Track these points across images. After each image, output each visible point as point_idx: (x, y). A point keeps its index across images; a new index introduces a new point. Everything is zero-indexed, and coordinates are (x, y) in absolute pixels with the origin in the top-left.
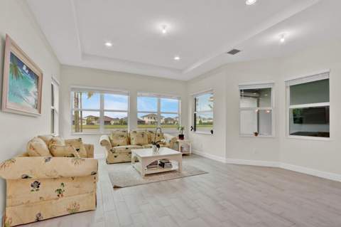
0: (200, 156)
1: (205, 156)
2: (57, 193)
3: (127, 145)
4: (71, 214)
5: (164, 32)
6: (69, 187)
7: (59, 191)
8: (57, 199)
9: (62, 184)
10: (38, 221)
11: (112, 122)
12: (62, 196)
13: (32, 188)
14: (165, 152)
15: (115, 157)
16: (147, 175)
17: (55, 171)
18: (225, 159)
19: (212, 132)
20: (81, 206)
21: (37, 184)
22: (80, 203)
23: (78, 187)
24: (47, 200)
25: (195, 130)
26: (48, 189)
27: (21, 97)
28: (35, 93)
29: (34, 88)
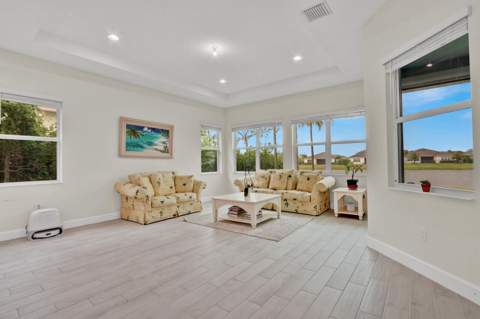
5: (215, 54)
10: (128, 220)
11: (438, 159)
20: (140, 219)
22: (139, 217)
27: (142, 147)
28: (164, 143)
29: (163, 139)
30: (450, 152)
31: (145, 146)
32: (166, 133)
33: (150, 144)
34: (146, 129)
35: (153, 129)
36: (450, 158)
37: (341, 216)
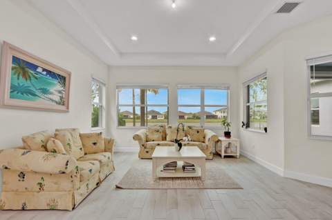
0: (251, 161)
1: (258, 162)
2: (39, 187)
3: (163, 140)
4: (50, 210)
6: (48, 183)
7: (40, 184)
8: (39, 192)
9: (42, 178)
10: (23, 209)
12: (43, 190)
13: (19, 178)
14: (191, 152)
15: (147, 152)
16: (160, 178)
17: (27, 166)
18: (282, 170)
19: (266, 129)
20: (59, 203)
21: (22, 175)
22: (58, 201)
23: (56, 183)
24: (31, 191)
25: (248, 126)
26: (31, 181)
27: (34, 95)
28: (60, 92)
29: (59, 87)
30: (191, 114)
31: (37, 93)
32: (63, 79)
33: (45, 91)
34: (39, 70)
35: (49, 72)
36: (191, 116)
37: (225, 157)
